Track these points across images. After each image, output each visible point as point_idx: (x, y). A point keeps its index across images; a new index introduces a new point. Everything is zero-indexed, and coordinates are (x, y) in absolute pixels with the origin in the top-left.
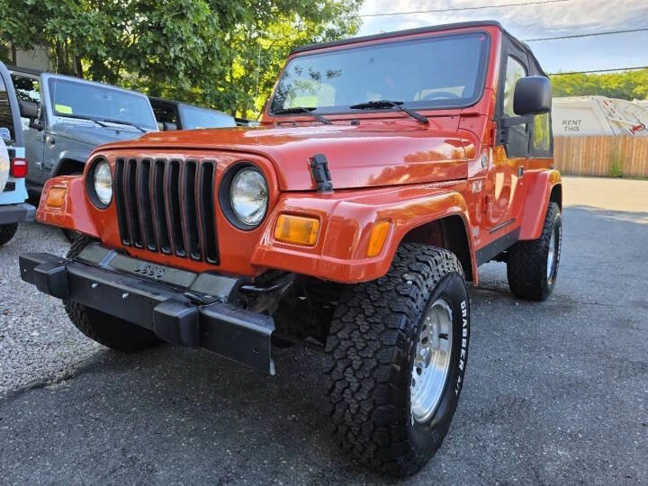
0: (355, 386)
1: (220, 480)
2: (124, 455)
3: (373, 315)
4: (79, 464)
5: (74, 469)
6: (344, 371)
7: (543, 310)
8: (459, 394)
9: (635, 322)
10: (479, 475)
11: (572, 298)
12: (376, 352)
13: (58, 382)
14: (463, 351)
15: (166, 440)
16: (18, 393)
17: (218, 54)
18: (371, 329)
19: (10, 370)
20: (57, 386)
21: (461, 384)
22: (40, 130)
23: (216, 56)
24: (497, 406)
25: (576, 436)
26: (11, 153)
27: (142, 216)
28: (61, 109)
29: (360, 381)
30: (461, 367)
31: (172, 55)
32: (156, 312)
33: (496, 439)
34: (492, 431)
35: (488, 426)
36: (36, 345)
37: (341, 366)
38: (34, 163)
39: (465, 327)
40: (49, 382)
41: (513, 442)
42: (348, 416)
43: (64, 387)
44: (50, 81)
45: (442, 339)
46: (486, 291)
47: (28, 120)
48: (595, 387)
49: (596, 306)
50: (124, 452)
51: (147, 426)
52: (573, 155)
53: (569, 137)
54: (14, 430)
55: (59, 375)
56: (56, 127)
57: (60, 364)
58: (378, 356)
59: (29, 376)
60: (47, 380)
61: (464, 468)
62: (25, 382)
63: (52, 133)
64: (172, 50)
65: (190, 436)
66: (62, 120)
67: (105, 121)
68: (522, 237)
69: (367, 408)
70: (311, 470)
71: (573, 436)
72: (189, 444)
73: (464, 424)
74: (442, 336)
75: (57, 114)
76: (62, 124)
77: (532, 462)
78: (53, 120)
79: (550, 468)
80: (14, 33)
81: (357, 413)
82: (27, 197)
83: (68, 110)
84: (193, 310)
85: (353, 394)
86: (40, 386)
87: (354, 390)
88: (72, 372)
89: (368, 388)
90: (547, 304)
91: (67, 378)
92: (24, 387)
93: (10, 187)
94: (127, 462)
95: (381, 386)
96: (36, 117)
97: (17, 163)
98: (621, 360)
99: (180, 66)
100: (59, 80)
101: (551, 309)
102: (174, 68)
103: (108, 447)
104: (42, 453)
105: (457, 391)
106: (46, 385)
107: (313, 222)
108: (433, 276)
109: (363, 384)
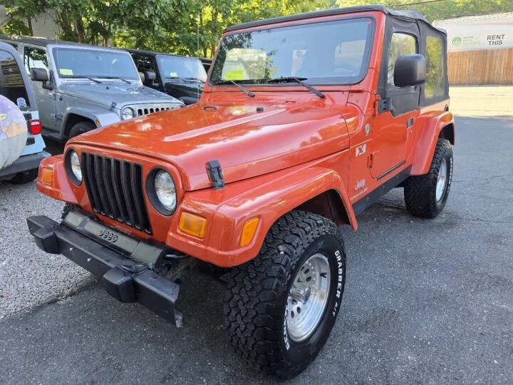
0: (243, 327)
1: (164, 378)
2: (104, 357)
3: (254, 278)
4: (75, 363)
5: (71, 367)
6: (236, 316)
7: (432, 227)
8: (336, 314)
9: (505, 238)
10: (345, 376)
11: (459, 214)
12: (256, 305)
13: (66, 297)
14: (340, 284)
15: (132, 346)
16: (39, 308)
17: (186, 7)
18: (253, 288)
19: (35, 289)
20: (65, 301)
21: (338, 308)
22: (51, 89)
23: (184, 8)
24: (372, 317)
25: (426, 343)
26: (28, 117)
27: (102, 195)
28: (64, 72)
29: (246, 324)
30: (338, 296)
31: (147, 15)
32: (105, 279)
33: (364, 345)
34: (364, 338)
35: (362, 334)
36: (53, 267)
37: (234, 313)
38: (49, 115)
39: (341, 268)
40: (60, 298)
41: (375, 349)
42: (240, 346)
43: (70, 303)
44: (54, 50)
45: (323, 278)
46: (390, 210)
47: (41, 83)
48: (454, 301)
49: (477, 222)
50: (104, 355)
51: (121, 334)
52: (495, 67)
53: (492, 51)
54: (35, 338)
55: (67, 292)
56: (63, 87)
57: (67, 283)
58: (257, 309)
59: (47, 294)
60: (58, 296)
61: (335, 369)
62: (44, 298)
63: (60, 91)
64: (147, 10)
65: (148, 342)
66: (66, 81)
67: (99, 78)
68: (413, 173)
69: (251, 342)
70: (227, 370)
71: (423, 344)
72: (147, 349)
73: (344, 333)
74: (323, 275)
75: (62, 76)
76: (66, 84)
77: (387, 365)
78: (59, 82)
79: (398, 371)
80: (26, 8)
81: (246, 344)
82: (45, 147)
83: (70, 72)
84: (129, 278)
85: (242, 332)
86: (53, 302)
87: (242, 329)
88: (75, 290)
89: (251, 329)
90: (438, 220)
91: (72, 294)
92: (43, 302)
93: (31, 141)
94: (105, 363)
95: (259, 329)
96: (47, 80)
97: (33, 124)
98: (481, 275)
99: (156, 20)
100: (59, 49)
101: (439, 226)
102: (152, 22)
103: (94, 351)
104: (52, 355)
105: (334, 313)
106: (58, 300)
107: (202, 221)
108: (302, 244)
109: (248, 327)
